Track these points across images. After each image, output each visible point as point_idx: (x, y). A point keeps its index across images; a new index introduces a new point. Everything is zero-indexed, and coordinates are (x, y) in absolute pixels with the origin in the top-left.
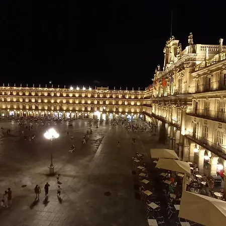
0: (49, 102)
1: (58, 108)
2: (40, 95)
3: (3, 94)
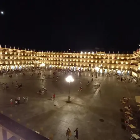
0: (69, 61)
1: (73, 65)
2: (64, 57)
3: (47, 56)
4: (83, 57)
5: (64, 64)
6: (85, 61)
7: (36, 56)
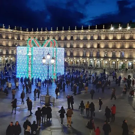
0: (85, 47)
1: (95, 55)
2: (75, 39)
3: (41, 39)
4: (115, 39)
5: (75, 54)
6: (119, 46)
7: (19, 39)
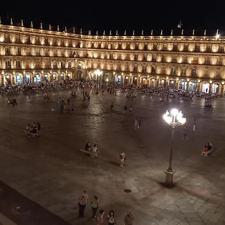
0: (174, 62)
2: (160, 49)
4: (221, 51)
